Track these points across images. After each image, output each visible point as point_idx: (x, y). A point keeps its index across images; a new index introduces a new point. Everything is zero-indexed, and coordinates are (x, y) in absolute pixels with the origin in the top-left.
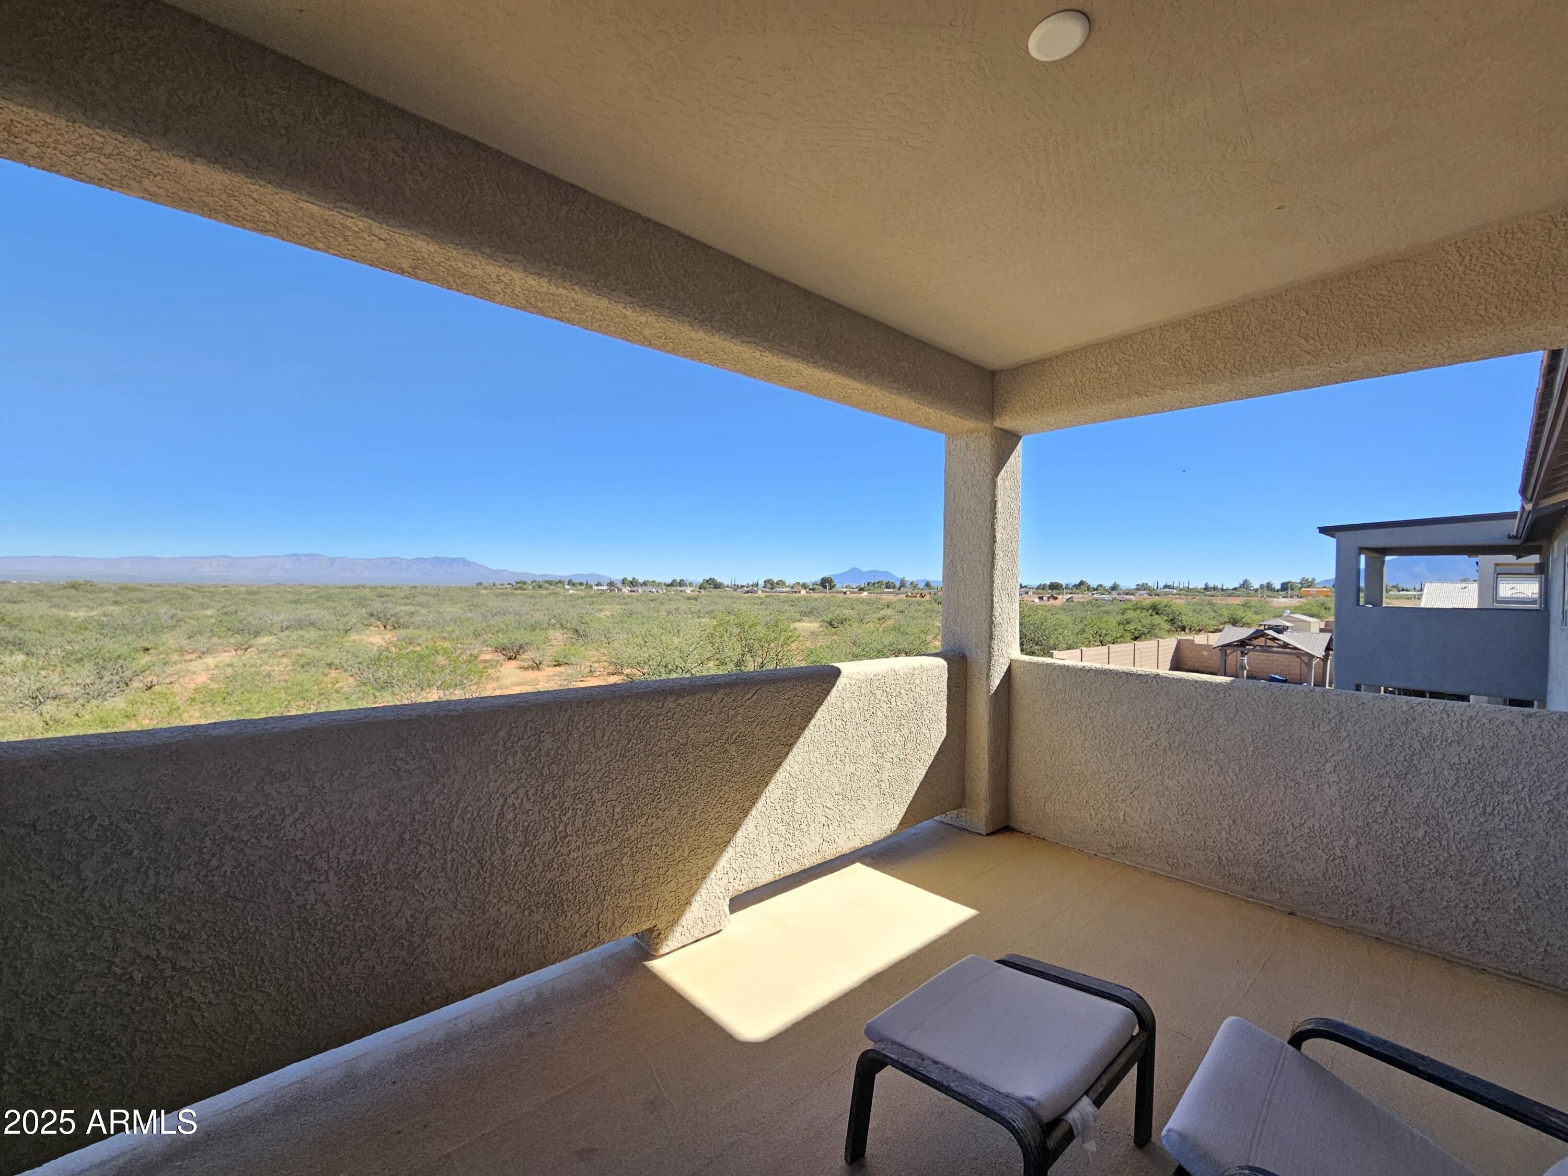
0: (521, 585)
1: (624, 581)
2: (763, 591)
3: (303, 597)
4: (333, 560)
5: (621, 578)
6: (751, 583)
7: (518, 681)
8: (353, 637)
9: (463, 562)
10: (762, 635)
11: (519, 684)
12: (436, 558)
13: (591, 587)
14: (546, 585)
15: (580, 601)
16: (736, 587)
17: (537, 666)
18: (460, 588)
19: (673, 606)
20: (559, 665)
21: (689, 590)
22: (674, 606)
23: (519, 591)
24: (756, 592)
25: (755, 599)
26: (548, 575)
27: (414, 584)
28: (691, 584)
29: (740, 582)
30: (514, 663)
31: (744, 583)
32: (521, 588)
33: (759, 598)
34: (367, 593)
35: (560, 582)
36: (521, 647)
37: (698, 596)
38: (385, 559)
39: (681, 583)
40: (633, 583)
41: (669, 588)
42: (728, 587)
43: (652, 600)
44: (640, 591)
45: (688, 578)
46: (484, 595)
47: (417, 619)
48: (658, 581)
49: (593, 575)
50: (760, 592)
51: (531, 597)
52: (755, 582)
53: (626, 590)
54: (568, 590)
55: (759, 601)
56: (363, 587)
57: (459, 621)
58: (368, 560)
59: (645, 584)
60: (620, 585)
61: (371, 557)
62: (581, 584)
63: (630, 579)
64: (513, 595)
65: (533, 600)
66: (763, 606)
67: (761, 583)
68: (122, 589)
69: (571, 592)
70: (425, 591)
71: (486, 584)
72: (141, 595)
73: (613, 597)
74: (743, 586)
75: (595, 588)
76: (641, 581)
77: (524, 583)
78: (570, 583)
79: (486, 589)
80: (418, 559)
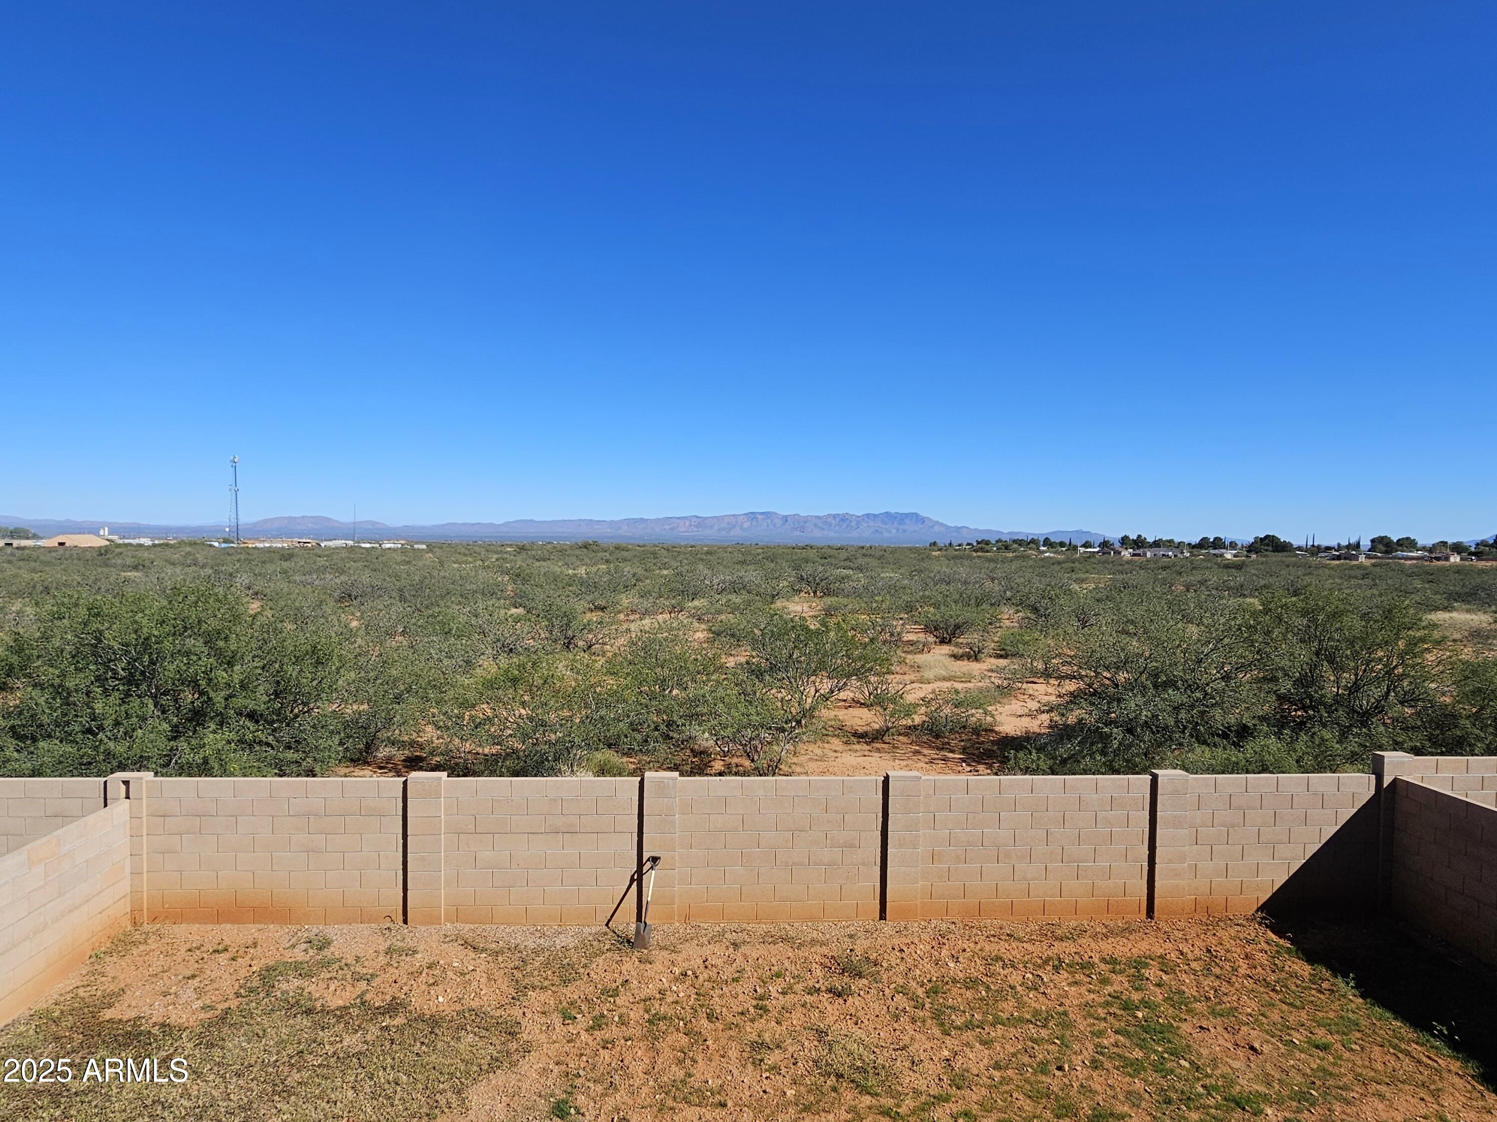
0: (983, 545)
1: (1124, 541)
2: (1368, 557)
3: (750, 558)
4: (785, 519)
5: (1120, 536)
6: (1344, 543)
7: (944, 673)
8: (779, 604)
9: (915, 517)
10: (1356, 633)
11: (945, 679)
12: (887, 514)
13: (1075, 548)
14: (1015, 546)
15: (1057, 568)
16: (1316, 550)
17: (974, 656)
18: (910, 549)
19: (1197, 577)
20: (1005, 657)
21: (1229, 555)
22: (1199, 578)
23: (980, 554)
24: (1356, 558)
25: (1352, 568)
26: (1018, 533)
27: (862, 544)
28: (1233, 545)
29: (1324, 543)
30: (946, 649)
31: (1333, 543)
32: (982, 550)
33: (1359, 567)
34: (812, 554)
35: (1033, 541)
36: (957, 627)
37: (1243, 562)
38: (835, 516)
39: (1218, 543)
40: (1139, 543)
41: (1195, 551)
42: (1299, 548)
43: (1164, 568)
44: (1149, 555)
45: (1227, 535)
46: (936, 557)
47: (847, 586)
48: (1177, 540)
49: (1080, 532)
50: (1362, 558)
51: (990, 560)
52: (1353, 541)
53: (1126, 554)
54: (1044, 552)
55: (1359, 573)
56: (811, 547)
57: (893, 589)
58: (818, 517)
59: (1157, 544)
60: (1117, 546)
61: (821, 515)
62: (1062, 544)
63: (1133, 537)
64: (970, 557)
65: (992, 565)
66: (1368, 581)
67: (1366, 543)
68: (617, 548)
69: (1047, 554)
70: (870, 552)
71: (941, 544)
72: (625, 554)
73: (1106, 562)
74: (1328, 548)
75: (1082, 550)
76: (1150, 540)
77: (987, 543)
78: (1047, 542)
79: (940, 550)
80: (868, 515)
